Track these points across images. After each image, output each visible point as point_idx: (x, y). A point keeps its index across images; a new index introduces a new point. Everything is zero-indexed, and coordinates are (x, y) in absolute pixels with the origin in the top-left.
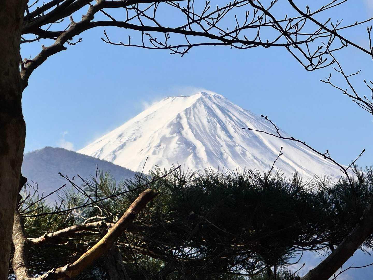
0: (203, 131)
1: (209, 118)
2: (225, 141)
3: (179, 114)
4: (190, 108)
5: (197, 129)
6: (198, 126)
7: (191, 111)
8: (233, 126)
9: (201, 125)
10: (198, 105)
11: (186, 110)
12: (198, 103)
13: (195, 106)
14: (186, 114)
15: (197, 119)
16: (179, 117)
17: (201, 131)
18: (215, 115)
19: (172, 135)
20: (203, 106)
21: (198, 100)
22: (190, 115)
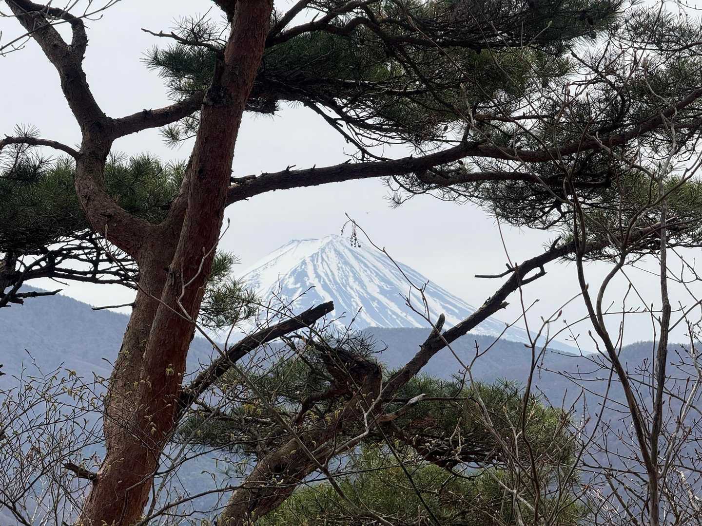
0: (333, 281)
1: (339, 265)
2: (357, 292)
3: (304, 260)
4: (317, 254)
5: (325, 278)
6: (327, 275)
7: (318, 256)
8: (368, 276)
9: (330, 274)
10: (327, 250)
11: (312, 256)
12: (327, 248)
13: (323, 250)
14: (313, 261)
15: (326, 266)
16: (304, 263)
17: (330, 281)
18: (346, 263)
19: (295, 285)
20: (333, 252)
21: (328, 244)
22: (317, 262)
